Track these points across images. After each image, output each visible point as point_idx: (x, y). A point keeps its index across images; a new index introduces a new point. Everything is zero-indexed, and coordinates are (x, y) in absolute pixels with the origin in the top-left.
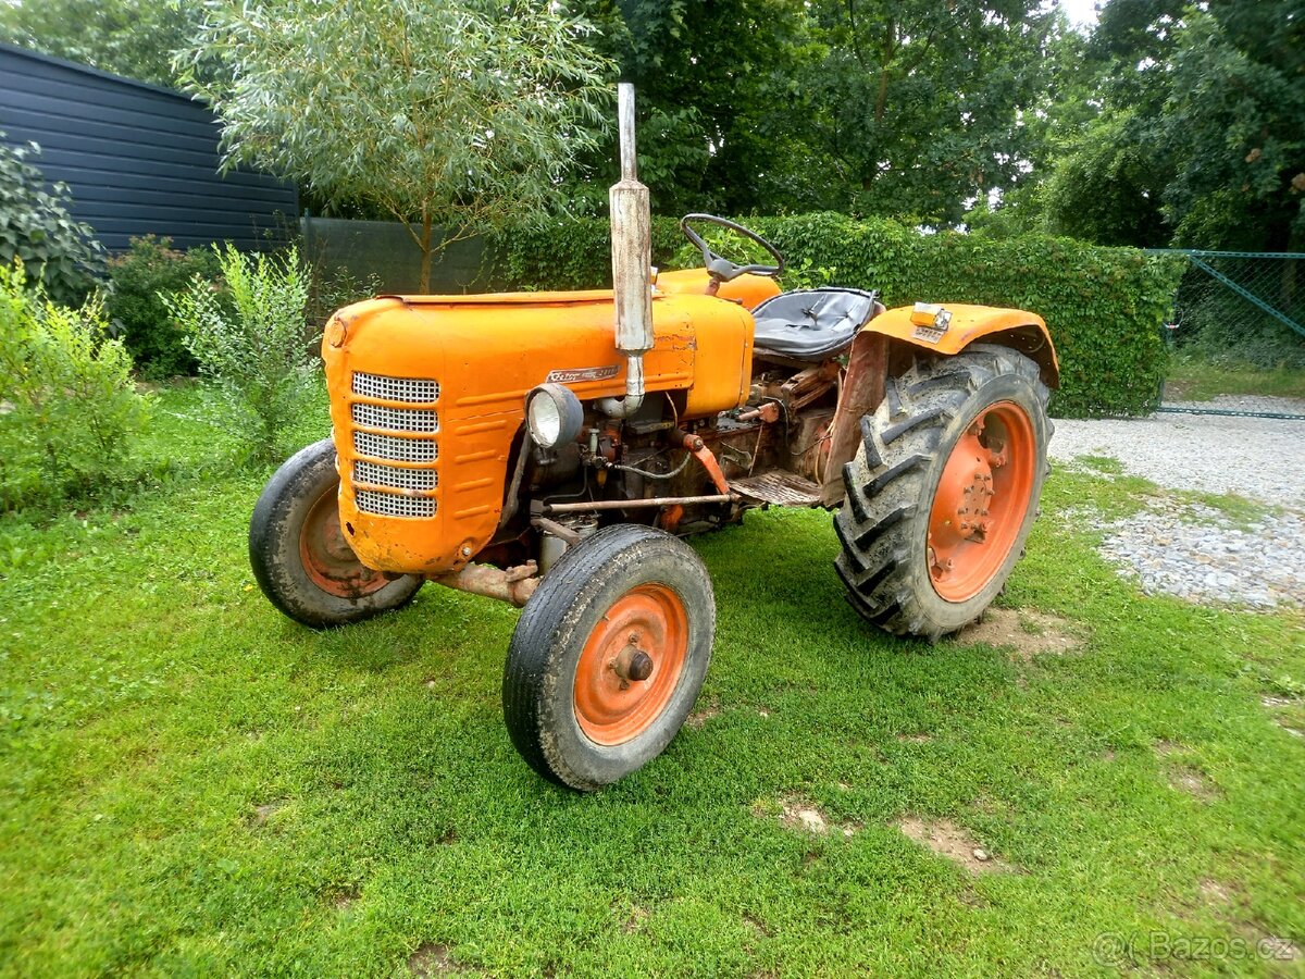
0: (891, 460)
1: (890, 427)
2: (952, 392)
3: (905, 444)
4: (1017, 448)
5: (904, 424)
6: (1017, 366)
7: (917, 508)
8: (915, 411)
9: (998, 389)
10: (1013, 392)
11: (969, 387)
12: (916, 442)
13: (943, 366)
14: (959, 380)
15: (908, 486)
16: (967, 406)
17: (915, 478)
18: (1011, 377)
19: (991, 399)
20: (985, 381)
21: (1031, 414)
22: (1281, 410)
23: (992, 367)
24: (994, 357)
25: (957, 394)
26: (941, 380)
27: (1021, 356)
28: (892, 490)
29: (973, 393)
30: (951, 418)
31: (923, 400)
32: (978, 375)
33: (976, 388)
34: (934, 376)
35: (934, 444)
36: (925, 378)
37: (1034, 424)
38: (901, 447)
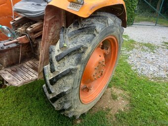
0: (60, 68)
1: (60, 52)
2: (87, 35)
3: (66, 61)
4: (113, 48)
5: (65, 52)
6: (115, 22)
7: (73, 88)
8: (71, 45)
9: (108, 32)
10: (112, 32)
11: (95, 33)
12: (70, 61)
13: (84, 23)
14: (90, 30)
15: (67, 81)
16: (94, 42)
17: (70, 77)
18: (112, 26)
19: (104, 36)
20: (102, 29)
21: (118, 38)
22: (150, 24)
23: (105, 23)
24: (106, 18)
25: (90, 36)
26: (82, 30)
27: (116, 17)
28: (60, 82)
29: (97, 35)
30: (87, 48)
31: (74, 40)
32: (99, 26)
33: (98, 33)
34: (80, 27)
35: (79, 61)
36: (76, 29)
37: (119, 41)
38: (64, 63)
